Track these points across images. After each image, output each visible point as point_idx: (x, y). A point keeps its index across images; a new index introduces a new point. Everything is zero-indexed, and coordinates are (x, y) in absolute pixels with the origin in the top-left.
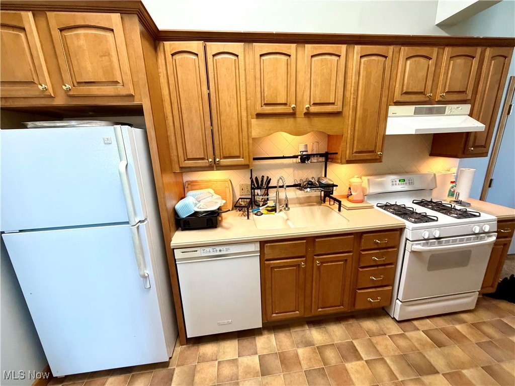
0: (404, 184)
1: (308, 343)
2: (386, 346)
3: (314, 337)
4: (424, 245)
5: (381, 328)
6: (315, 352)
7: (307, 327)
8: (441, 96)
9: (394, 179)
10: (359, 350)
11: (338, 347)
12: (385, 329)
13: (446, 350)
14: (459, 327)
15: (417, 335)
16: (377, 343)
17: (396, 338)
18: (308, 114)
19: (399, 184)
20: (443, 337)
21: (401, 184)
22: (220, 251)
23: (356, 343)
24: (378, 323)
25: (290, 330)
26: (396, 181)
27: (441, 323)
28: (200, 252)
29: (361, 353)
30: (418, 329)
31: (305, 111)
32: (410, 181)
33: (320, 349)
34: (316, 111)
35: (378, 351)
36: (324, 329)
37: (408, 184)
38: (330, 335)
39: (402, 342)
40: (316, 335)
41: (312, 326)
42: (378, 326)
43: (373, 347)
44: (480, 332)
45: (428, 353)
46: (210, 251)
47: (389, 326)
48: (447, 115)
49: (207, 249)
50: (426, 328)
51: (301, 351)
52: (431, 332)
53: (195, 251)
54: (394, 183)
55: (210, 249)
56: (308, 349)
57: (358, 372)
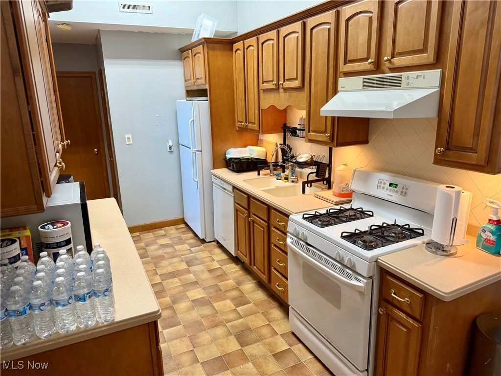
0: (394, 191)
2: (256, 321)
3: (246, 286)
9: (384, 180)
10: (244, 306)
11: (241, 296)
15: (281, 343)
16: (256, 316)
17: (269, 328)
19: (387, 189)
21: (390, 190)
24: (282, 319)
26: (385, 184)
30: (291, 346)
32: (404, 191)
35: (248, 316)
37: (399, 193)
38: (252, 292)
39: (266, 331)
40: (249, 286)
43: (251, 314)
48: (403, 88)
50: (296, 353)
54: (382, 185)
56: (234, 284)
57: (225, 305)
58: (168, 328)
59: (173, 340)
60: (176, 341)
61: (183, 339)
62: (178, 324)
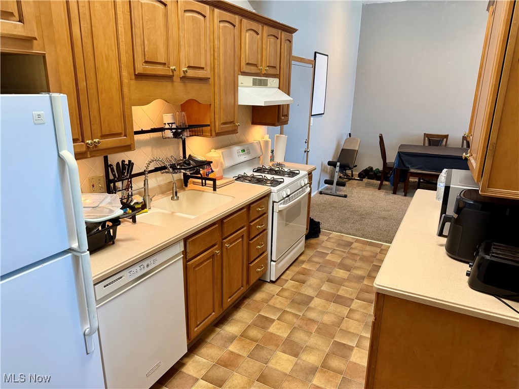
0: (245, 154)
1: (232, 339)
2: (280, 301)
3: (232, 332)
4: (284, 203)
5: (267, 293)
6: (242, 341)
7: (218, 330)
8: (266, 70)
10: (267, 316)
11: (254, 325)
12: (271, 292)
13: (308, 283)
14: (303, 266)
15: (290, 284)
16: (274, 304)
17: (281, 294)
18: (185, 79)
19: (242, 155)
20: (301, 277)
22: (148, 266)
23: (262, 313)
24: (263, 291)
25: (206, 342)
26: (239, 152)
27: (295, 269)
28: (127, 277)
29: (271, 317)
30: (288, 280)
31: (182, 74)
32: (248, 151)
33: (244, 335)
34: (191, 76)
35: (278, 308)
36: (233, 321)
37: (247, 154)
38: (241, 322)
39: (286, 294)
40: (231, 329)
41: (221, 325)
42: (265, 293)
43: (274, 308)
44: (314, 263)
45: (302, 290)
46: (138, 271)
47: (272, 289)
48: (269, 87)
49: (134, 269)
50: (290, 277)
51: (232, 348)
52: (295, 278)
53: (119, 279)
54: (239, 154)
55: (137, 268)
56: (235, 342)
57: (279, 329)
58: (348, 345)
59: (353, 333)
60: (352, 331)
61: (345, 329)
62: (336, 343)
